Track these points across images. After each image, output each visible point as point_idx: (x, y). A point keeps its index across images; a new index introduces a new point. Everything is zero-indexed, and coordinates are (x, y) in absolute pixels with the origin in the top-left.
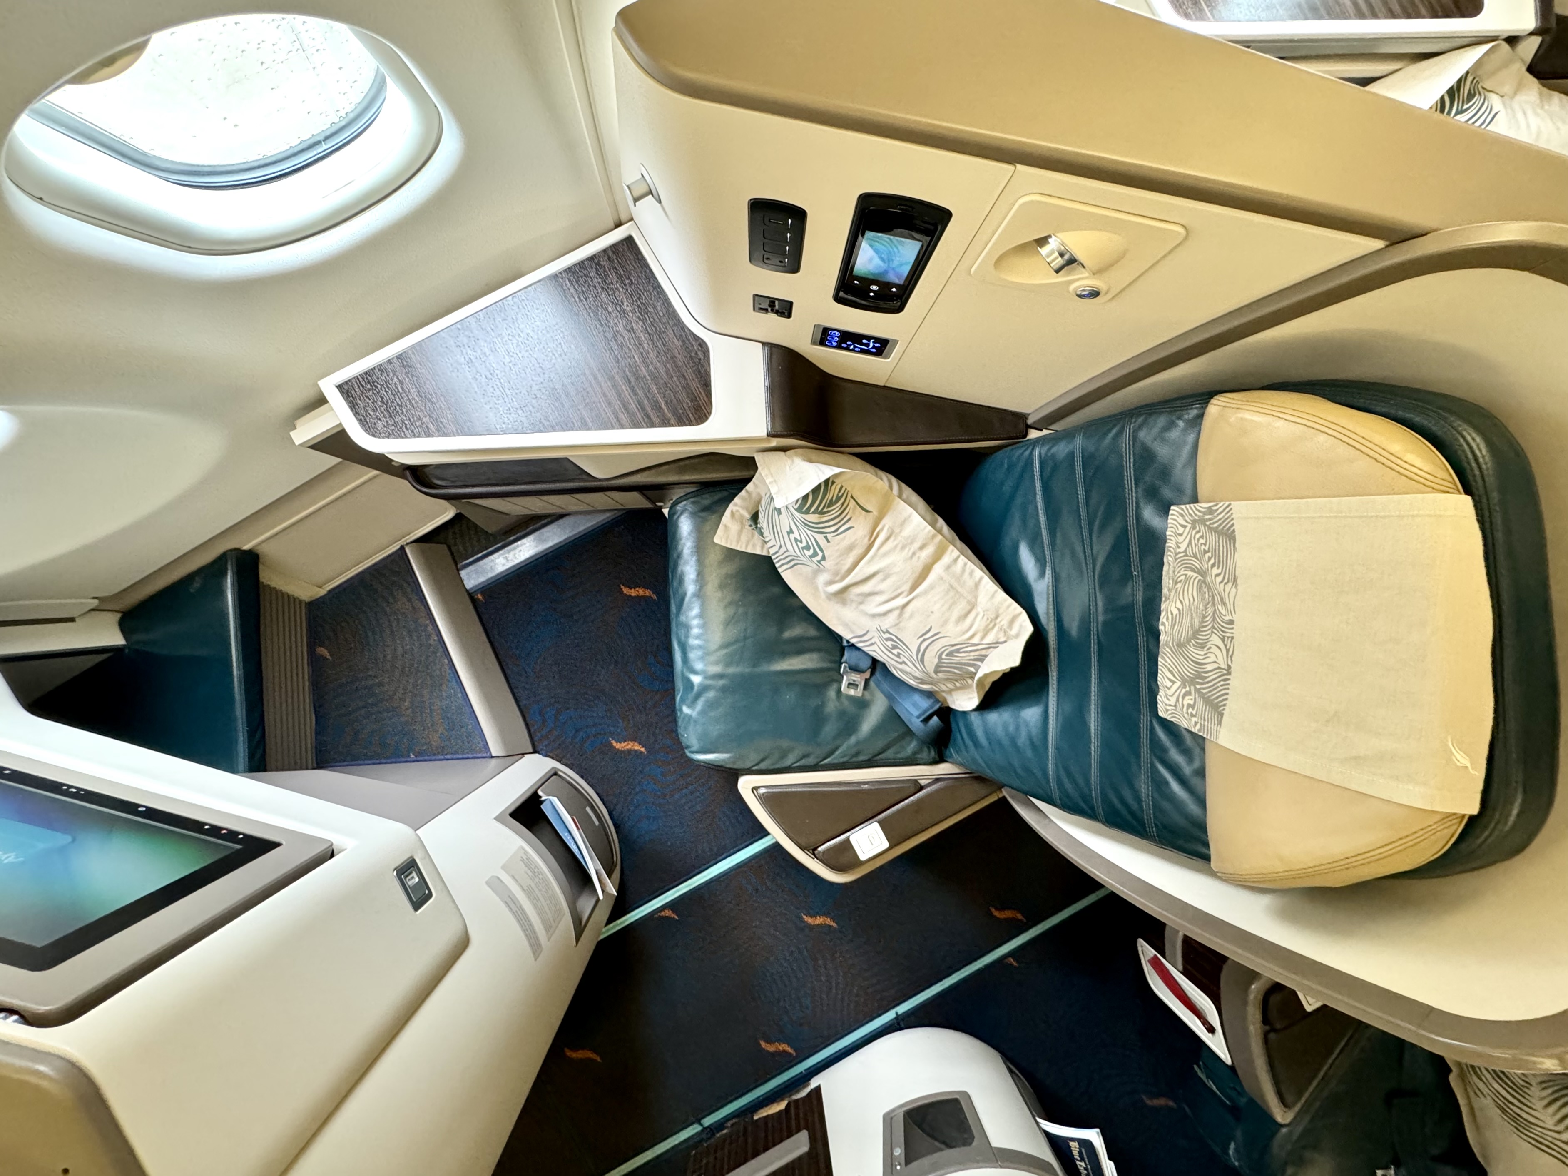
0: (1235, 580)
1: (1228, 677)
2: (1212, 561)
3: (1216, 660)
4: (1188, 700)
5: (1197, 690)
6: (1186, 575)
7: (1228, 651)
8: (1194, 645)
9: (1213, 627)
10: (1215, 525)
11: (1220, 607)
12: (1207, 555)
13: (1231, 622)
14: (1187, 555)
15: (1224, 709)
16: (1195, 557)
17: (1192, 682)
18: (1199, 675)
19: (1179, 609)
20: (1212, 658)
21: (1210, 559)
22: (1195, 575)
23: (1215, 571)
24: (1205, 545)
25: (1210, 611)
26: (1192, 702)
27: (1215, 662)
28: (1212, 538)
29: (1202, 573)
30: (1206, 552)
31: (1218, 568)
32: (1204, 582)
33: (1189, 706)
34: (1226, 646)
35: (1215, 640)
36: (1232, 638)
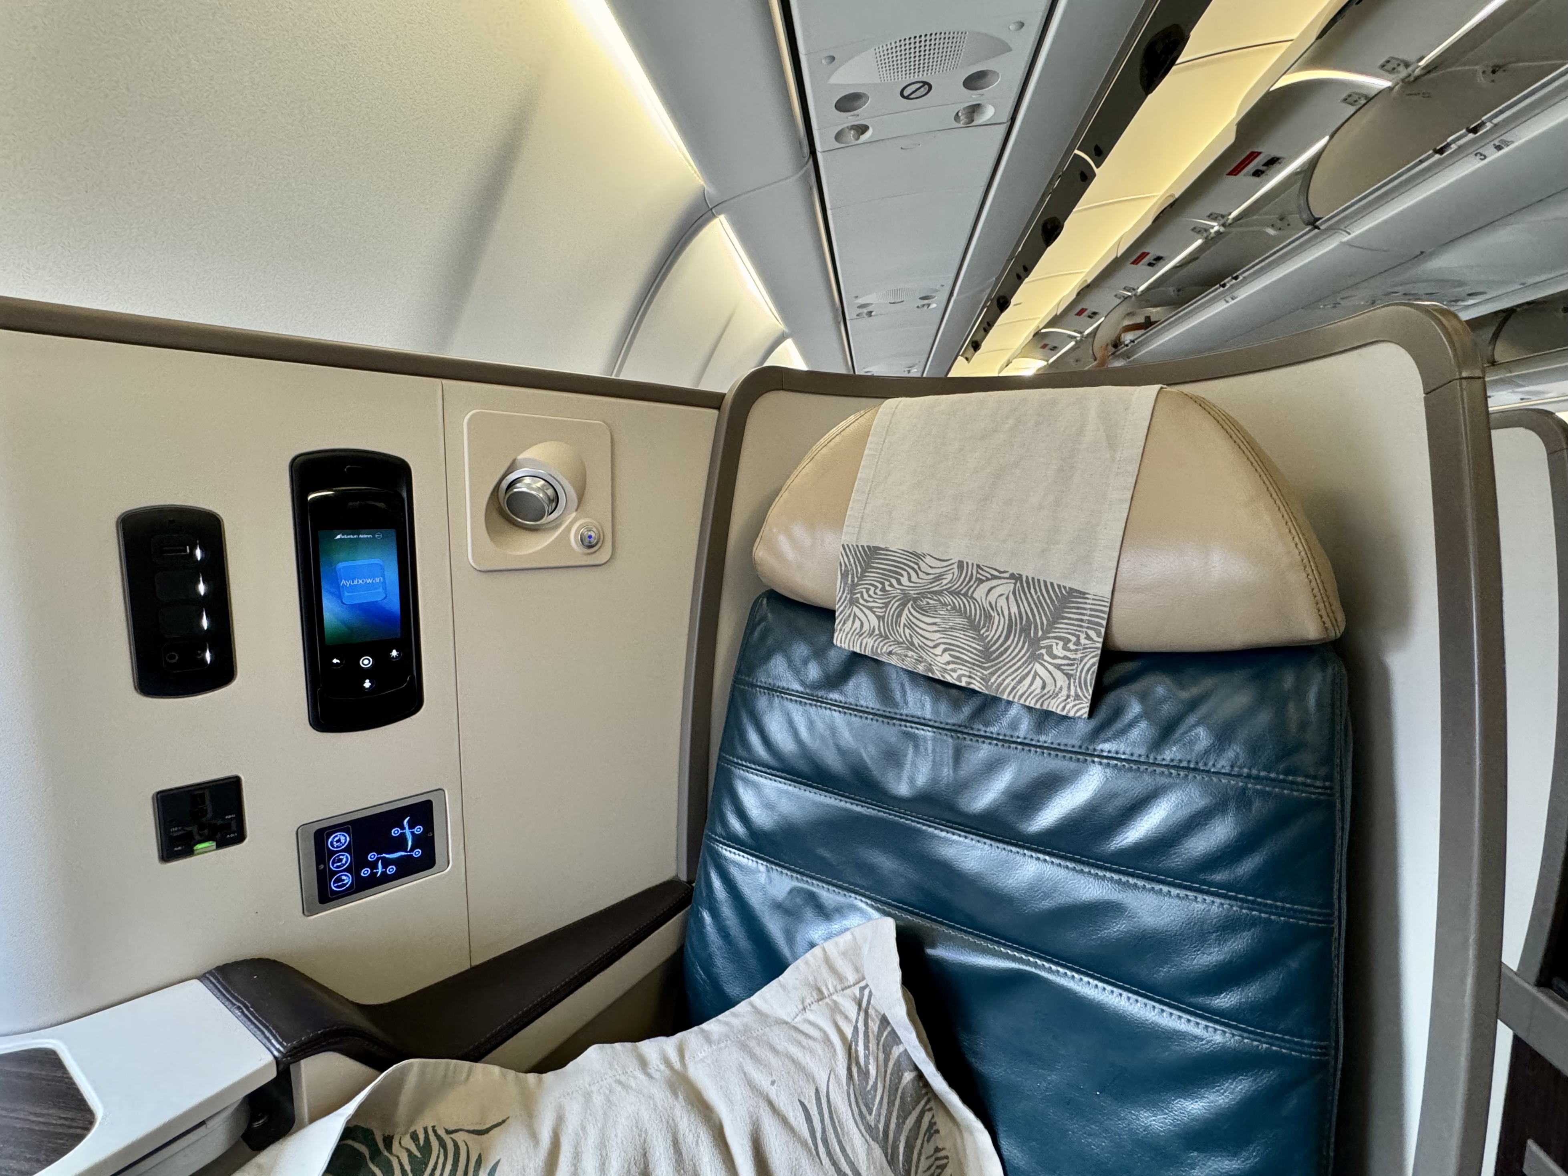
0: (915, 554)
1: (1024, 579)
2: (894, 582)
3: (1004, 597)
4: (1058, 650)
5: (1044, 638)
6: (905, 625)
7: (995, 577)
8: (987, 631)
9: (965, 595)
10: (859, 570)
11: (945, 582)
12: (888, 588)
13: (961, 564)
14: (883, 617)
15: (1065, 588)
16: (886, 605)
17: (1034, 643)
18: (1025, 630)
19: (945, 650)
20: (1002, 602)
21: (891, 585)
22: (906, 611)
23: (904, 580)
24: (876, 587)
25: (948, 599)
26: (1061, 643)
27: (1007, 598)
28: (872, 576)
29: (905, 599)
30: (883, 589)
31: (902, 576)
32: (915, 600)
33: (1065, 648)
34: (988, 579)
35: (980, 593)
36: (978, 566)
